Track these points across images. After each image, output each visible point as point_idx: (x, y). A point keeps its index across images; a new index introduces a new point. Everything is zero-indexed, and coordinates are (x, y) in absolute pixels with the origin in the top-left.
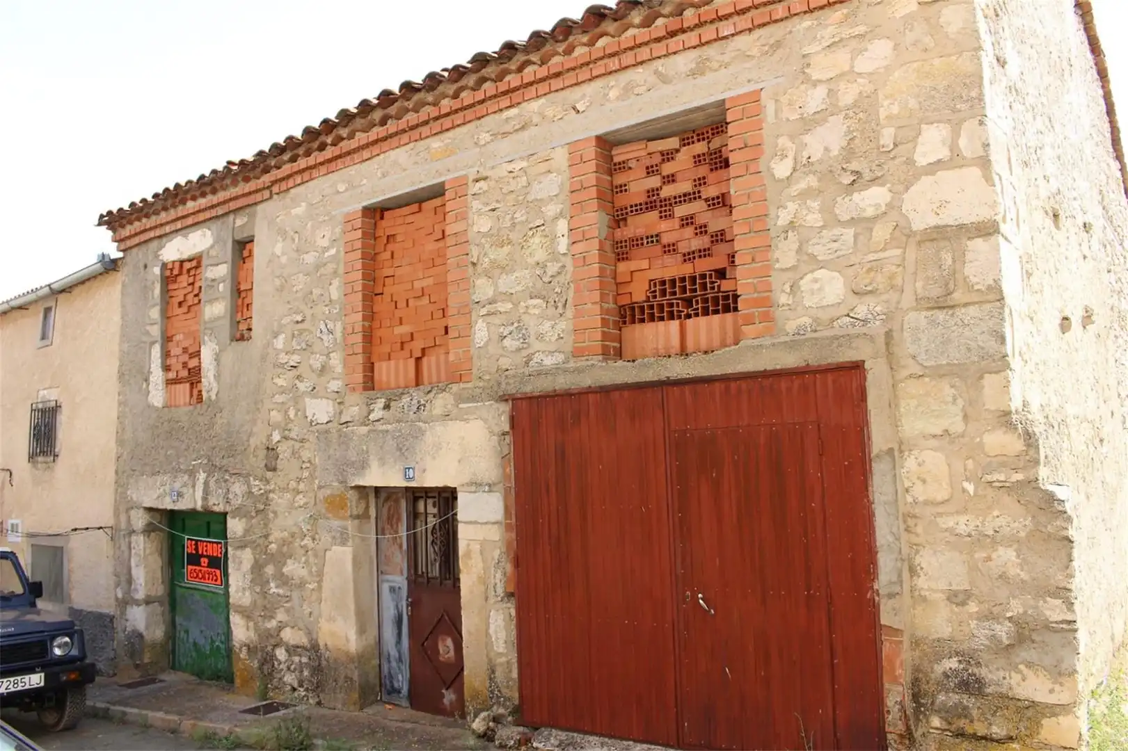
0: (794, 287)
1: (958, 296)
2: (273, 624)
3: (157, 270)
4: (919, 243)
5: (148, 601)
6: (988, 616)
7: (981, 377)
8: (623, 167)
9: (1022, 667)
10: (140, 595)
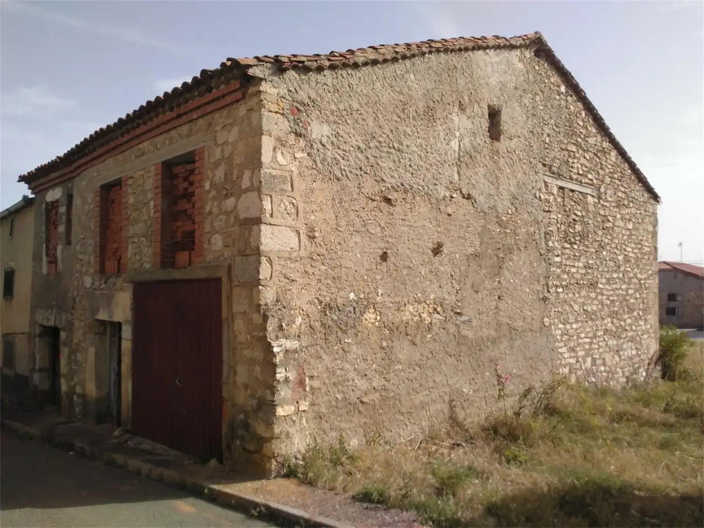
0: (209, 240)
1: (248, 252)
2: (72, 383)
3: (44, 206)
4: (241, 225)
5: (41, 370)
6: (252, 396)
7: (252, 289)
8: (176, 176)
9: (259, 420)
10: (37, 367)
